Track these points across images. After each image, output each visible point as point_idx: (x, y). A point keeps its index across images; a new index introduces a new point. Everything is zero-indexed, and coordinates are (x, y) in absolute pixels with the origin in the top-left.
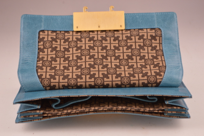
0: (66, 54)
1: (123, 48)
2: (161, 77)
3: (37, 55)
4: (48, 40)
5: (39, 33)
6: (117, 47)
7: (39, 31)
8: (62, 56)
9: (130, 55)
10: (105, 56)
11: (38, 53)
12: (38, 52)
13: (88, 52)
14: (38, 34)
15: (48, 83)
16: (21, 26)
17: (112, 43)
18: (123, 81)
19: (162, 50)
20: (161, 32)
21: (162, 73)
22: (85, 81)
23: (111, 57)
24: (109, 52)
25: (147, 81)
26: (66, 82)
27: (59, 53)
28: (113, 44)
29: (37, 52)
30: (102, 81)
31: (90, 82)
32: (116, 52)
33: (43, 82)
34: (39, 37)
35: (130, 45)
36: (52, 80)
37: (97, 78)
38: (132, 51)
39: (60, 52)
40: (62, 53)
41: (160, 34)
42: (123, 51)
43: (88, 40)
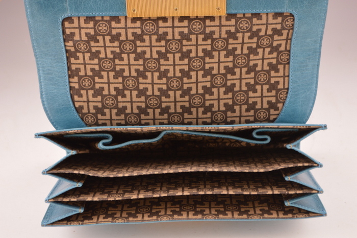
0: (116, 65)
1: (219, 54)
2: (277, 112)
3: (66, 63)
4: (81, 40)
5: (63, 24)
6: (209, 51)
7: (61, 20)
8: (110, 67)
9: (230, 67)
10: (187, 71)
11: (67, 60)
12: (67, 57)
13: (156, 65)
14: (61, 26)
15: (93, 121)
16: (26, 10)
17: (199, 45)
18: (215, 118)
19: (289, 51)
20: (294, 20)
21: (280, 105)
22: (153, 118)
23: (197, 71)
24: (194, 63)
25: (253, 118)
26: (122, 120)
27: (105, 62)
28: (201, 46)
29: (65, 58)
30: (180, 119)
31: (162, 119)
32: (206, 62)
33: (85, 119)
34: (64, 32)
35: (232, 48)
36: (99, 116)
37: (173, 113)
38: (234, 60)
39: (107, 61)
40: (110, 62)
41: (291, 25)
42: (219, 60)
43: (156, 39)
